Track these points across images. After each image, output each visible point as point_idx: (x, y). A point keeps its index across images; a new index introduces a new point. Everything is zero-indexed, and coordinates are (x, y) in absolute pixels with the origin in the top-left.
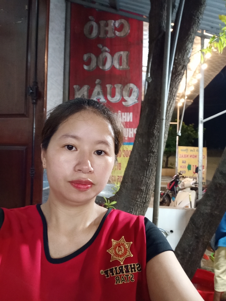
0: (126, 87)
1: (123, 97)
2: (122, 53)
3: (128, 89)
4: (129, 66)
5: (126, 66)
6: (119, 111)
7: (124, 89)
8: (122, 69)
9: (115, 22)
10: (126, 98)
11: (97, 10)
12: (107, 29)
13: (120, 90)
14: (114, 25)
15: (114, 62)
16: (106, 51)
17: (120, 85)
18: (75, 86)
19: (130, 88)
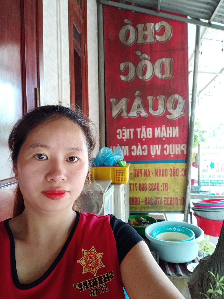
0: (170, 98)
1: (167, 109)
2: (164, 60)
3: (173, 101)
4: (173, 74)
5: (170, 75)
6: (163, 126)
7: (168, 101)
8: (164, 78)
9: (155, 25)
10: (171, 111)
11: (133, 12)
12: (146, 33)
13: (164, 102)
14: (154, 28)
15: (155, 70)
16: (146, 59)
17: (163, 97)
18: (111, 100)
19: (174, 100)
